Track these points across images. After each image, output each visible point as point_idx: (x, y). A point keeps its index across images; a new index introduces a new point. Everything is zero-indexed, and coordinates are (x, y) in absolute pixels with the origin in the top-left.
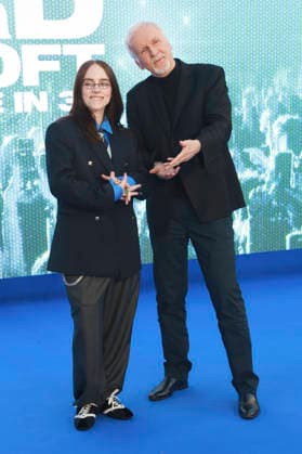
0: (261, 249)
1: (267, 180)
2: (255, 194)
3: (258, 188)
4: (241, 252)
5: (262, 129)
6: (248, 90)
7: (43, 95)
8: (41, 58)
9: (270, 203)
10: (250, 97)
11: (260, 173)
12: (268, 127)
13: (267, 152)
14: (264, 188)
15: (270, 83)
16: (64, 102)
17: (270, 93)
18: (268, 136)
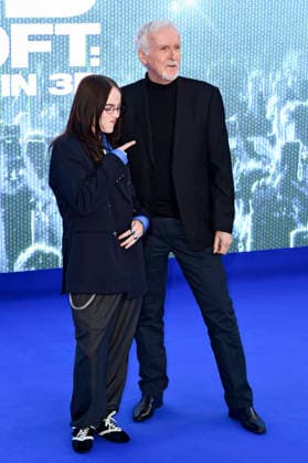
0: (263, 246)
1: (272, 171)
2: (258, 187)
3: (263, 180)
4: (241, 250)
5: (268, 116)
6: (254, 74)
7: (33, 78)
8: (32, 38)
9: (275, 197)
10: (256, 81)
11: (264, 164)
12: (276, 114)
13: (273, 141)
14: (268, 180)
15: (279, 67)
16: (55, 86)
17: (278, 76)
18: (275, 123)
